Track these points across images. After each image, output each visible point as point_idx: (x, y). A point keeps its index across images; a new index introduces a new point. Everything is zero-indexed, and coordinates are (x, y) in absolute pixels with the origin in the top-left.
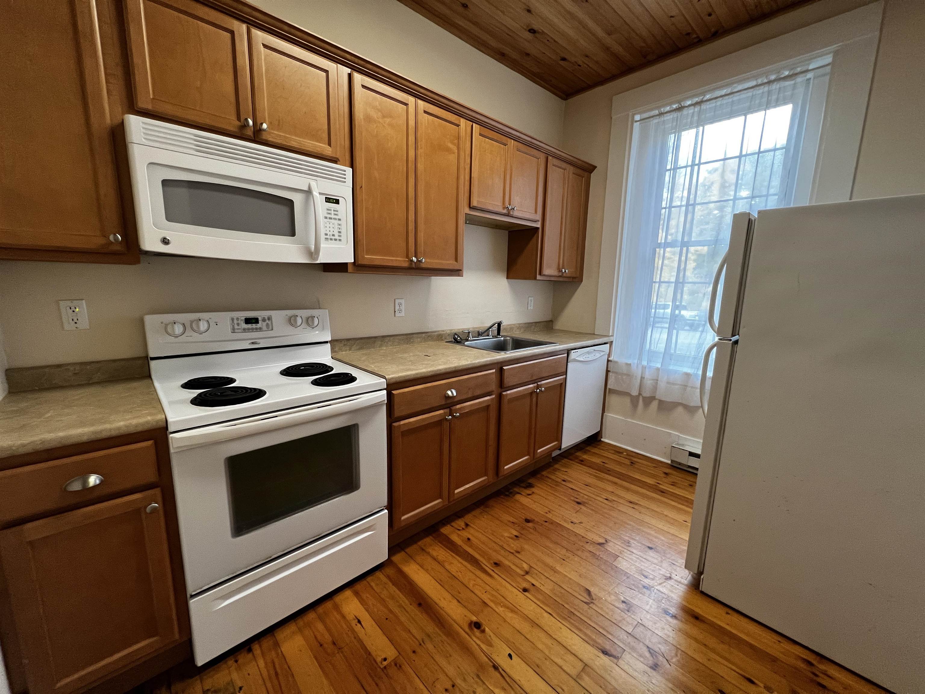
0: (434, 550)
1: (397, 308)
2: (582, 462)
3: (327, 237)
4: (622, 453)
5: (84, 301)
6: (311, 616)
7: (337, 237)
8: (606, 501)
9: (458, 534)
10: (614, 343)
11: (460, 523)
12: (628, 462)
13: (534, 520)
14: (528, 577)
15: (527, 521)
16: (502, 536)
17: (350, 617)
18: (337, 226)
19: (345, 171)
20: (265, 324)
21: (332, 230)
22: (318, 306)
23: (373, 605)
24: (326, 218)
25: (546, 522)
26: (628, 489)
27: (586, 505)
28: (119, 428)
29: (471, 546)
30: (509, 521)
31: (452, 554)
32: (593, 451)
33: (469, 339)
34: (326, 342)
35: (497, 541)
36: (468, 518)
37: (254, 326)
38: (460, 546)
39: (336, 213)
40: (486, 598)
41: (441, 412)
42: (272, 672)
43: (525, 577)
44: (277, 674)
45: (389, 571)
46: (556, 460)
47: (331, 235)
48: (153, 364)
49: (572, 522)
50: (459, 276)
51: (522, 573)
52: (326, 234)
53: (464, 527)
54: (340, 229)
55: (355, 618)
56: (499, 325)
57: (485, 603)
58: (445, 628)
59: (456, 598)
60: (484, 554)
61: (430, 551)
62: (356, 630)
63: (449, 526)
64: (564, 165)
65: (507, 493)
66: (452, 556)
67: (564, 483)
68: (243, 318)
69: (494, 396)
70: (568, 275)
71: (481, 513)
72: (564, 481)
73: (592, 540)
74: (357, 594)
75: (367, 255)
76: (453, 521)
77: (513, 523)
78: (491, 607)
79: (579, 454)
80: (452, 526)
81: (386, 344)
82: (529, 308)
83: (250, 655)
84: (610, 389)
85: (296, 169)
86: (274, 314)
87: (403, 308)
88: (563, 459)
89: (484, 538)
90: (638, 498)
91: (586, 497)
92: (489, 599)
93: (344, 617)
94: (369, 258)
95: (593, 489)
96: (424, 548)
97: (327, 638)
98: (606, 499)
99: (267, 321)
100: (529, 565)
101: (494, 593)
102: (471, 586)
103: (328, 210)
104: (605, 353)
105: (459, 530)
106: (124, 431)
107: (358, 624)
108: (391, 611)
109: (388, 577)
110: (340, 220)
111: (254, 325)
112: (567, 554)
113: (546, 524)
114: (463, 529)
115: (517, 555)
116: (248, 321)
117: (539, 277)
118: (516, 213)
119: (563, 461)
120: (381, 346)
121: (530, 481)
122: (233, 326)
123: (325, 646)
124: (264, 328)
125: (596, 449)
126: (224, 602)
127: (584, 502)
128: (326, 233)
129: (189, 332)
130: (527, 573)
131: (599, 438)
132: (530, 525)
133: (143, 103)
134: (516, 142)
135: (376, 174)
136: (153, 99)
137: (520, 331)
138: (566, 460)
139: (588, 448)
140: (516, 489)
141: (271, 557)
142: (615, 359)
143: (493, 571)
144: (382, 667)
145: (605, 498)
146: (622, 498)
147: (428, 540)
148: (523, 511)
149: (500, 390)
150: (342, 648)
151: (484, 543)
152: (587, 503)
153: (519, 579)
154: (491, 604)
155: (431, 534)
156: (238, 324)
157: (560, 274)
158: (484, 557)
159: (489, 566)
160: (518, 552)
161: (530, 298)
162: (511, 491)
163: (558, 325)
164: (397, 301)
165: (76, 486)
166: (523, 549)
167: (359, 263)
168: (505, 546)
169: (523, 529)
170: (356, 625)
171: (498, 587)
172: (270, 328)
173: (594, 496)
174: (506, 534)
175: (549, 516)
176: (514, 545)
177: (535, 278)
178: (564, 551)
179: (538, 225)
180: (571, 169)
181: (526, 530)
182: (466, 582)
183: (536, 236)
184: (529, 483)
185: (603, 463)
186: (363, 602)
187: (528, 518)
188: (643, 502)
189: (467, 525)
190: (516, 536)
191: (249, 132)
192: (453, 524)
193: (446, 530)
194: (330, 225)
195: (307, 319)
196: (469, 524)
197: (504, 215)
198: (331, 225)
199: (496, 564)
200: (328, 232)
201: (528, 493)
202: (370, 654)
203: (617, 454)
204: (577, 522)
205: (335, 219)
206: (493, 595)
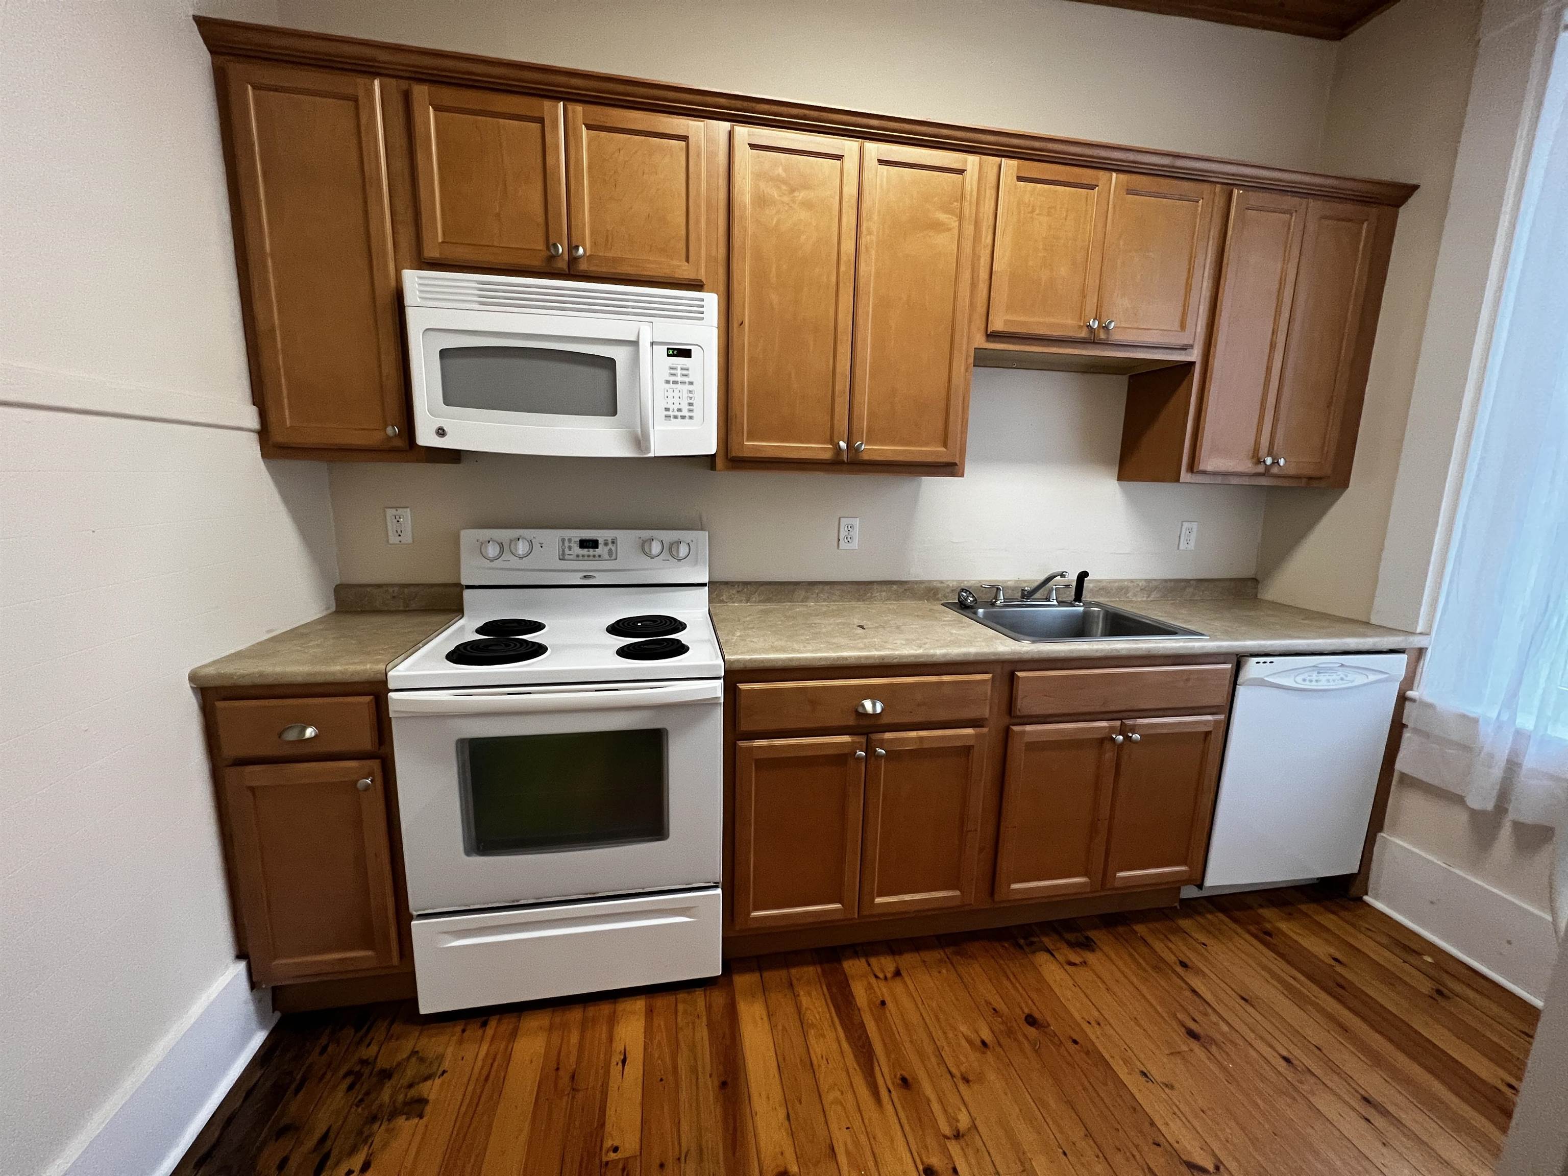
0: (810, 994)
1: (843, 534)
2: (1266, 937)
3: (667, 413)
4: (1419, 954)
5: (409, 509)
6: (575, 1015)
7: (685, 413)
8: (1282, 1065)
9: (869, 983)
10: (1429, 652)
11: (888, 964)
12: (1425, 986)
13: (1049, 1025)
14: (954, 1148)
15: (1031, 1020)
16: (955, 1029)
17: (618, 1047)
18: (685, 395)
19: (703, 300)
20: (606, 549)
21: (676, 401)
22: (696, 525)
23: (659, 1043)
24: (668, 382)
25: (1075, 1042)
26: (1377, 1060)
27: (1214, 1049)
28: (333, 673)
29: (878, 1020)
30: (988, 1003)
31: (836, 1020)
32: (1318, 918)
33: (998, 602)
34: (704, 585)
35: (938, 1034)
36: (908, 960)
37: (591, 552)
38: (859, 1010)
39: (685, 372)
40: (841, 1139)
41: (846, 738)
42: (485, 1073)
43: (948, 1143)
44: (487, 1079)
45: (718, 998)
46: (1191, 907)
47: (675, 410)
48: (467, 594)
49: (1144, 1074)
50: (953, 475)
51: (946, 1129)
52: (667, 409)
53: (889, 975)
54: (691, 398)
55: (623, 1051)
56: (1083, 575)
57: (833, 1149)
58: (734, 1153)
59: (787, 1108)
60: (892, 1046)
61: (802, 993)
62: (612, 1071)
63: (863, 960)
64: (1290, 201)
65: (1022, 942)
66: (832, 1021)
67: (1179, 969)
68: (578, 540)
69: (985, 730)
70: (1292, 471)
71: (941, 961)
72: (1184, 965)
73: (1176, 1145)
74: (650, 1012)
75: (748, 440)
76: (876, 954)
77: (994, 1009)
78: (837, 1163)
79: (1266, 913)
80: (869, 965)
81: (815, 596)
82: (1182, 546)
83: (480, 1032)
84: (1403, 775)
85: (619, 309)
86: (621, 535)
87: (856, 533)
88: (1211, 912)
89: (914, 1018)
90: (1400, 1099)
91: (1225, 1028)
92: (846, 1144)
93: (611, 1039)
94: (753, 446)
95: (1259, 1017)
96: (795, 982)
97: (570, 1063)
98: (1286, 1059)
99: (610, 546)
100: (973, 1120)
101: (863, 1139)
102: (829, 1098)
103: (671, 368)
104: (1386, 676)
105: (876, 977)
106: (339, 678)
107: (620, 1064)
108: (675, 1068)
109: (709, 1008)
110: (691, 383)
111: (591, 550)
112: (1082, 1144)
113: (1072, 1047)
114: (886, 978)
115: (962, 1087)
116: (584, 544)
117: (1185, 476)
118: (1117, 337)
119: (1209, 916)
120: (806, 599)
121: (1091, 934)
122: (563, 550)
123: (561, 1073)
124: (607, 557)
125: (1333, 917)
126: (454, 941)
127: (1213, 1040)
128: (667, 406)
129: (507, 556)
130: (958, 1136)
131: (1354, 891)
132: (1032, 1031)
133: (431, 252)
134: (1123, 177)
135: (774, 298)
136: (443, 242)
137: (1148, 597)
138: (1221, 916)
139: (1303, 907)
140: (1046, 940)
141: (518, 901)
142: (1428, 699)
143: (890, 1091)
144: (605, 1159)
145: (1285, 1054)
146: (1347, 1078)
147: (811, 971)
148: (1034, 996)
149: (1006, 720)
150: (578, 1090)
151: (907, 1025)
152: (1216, 1044)
153: (931, 1141)
154: (842, 1159)
155: (821, 963)
156: (570, 548)
157: (1261, 469)
158: (888, 1056)
159: (887, 1077)
160: (966, 1080)
161: (1186, 525)
162: (1035, 939)
163: (1273, 592)
164: (844, 521)
165: (291, 735)
166: (981, 1078)
167: (734, 454)
168: (947, 1054)
169: (1010, 1032)
170: (617, 1064)
171: (879, 1135)
172: (614, 557)
173: (1251, 1036)
174: (963, 1029)
175: (1093, 1033)
176: (971, 1060)
177: (1177, 480)
178: (1077, 1134)
179: (1194, 356)
180: (1315, 206)
181: (1015, 1039)
182: (824, 1087)
183: (1185, 383)
184: (1087, 938)
185: (1336, 960)
186: (649, 1031)
187: (1037, 1015)
188: (1412, 1118)
189: (898, 974)
190: (984, 1043)
191: (562, 265)
192: (873, 961)
193: (853, 967)
194: (674, 394)
195: (671, 545)
196: (904, 973)
197: (1083, 342)
198: (676, 394)
199: (905, 1083)
200: (671, 407)
201: (1073, 960)
202: (602, 1125)
203: (1398, 951)
204: (1159, 1079)
205: (683, 383)
206: (857, 1143)
